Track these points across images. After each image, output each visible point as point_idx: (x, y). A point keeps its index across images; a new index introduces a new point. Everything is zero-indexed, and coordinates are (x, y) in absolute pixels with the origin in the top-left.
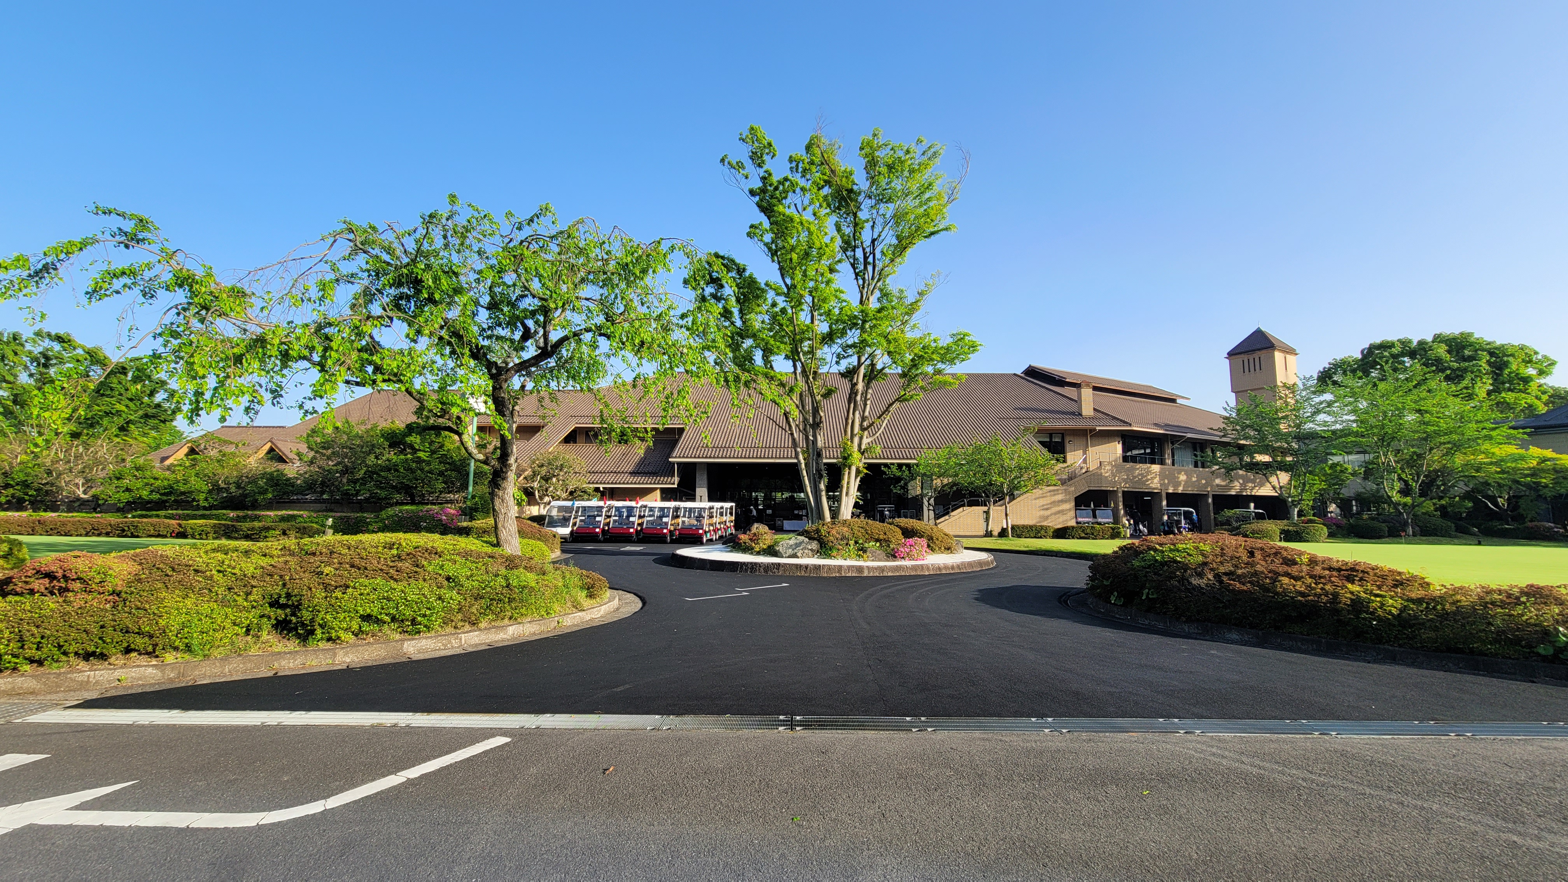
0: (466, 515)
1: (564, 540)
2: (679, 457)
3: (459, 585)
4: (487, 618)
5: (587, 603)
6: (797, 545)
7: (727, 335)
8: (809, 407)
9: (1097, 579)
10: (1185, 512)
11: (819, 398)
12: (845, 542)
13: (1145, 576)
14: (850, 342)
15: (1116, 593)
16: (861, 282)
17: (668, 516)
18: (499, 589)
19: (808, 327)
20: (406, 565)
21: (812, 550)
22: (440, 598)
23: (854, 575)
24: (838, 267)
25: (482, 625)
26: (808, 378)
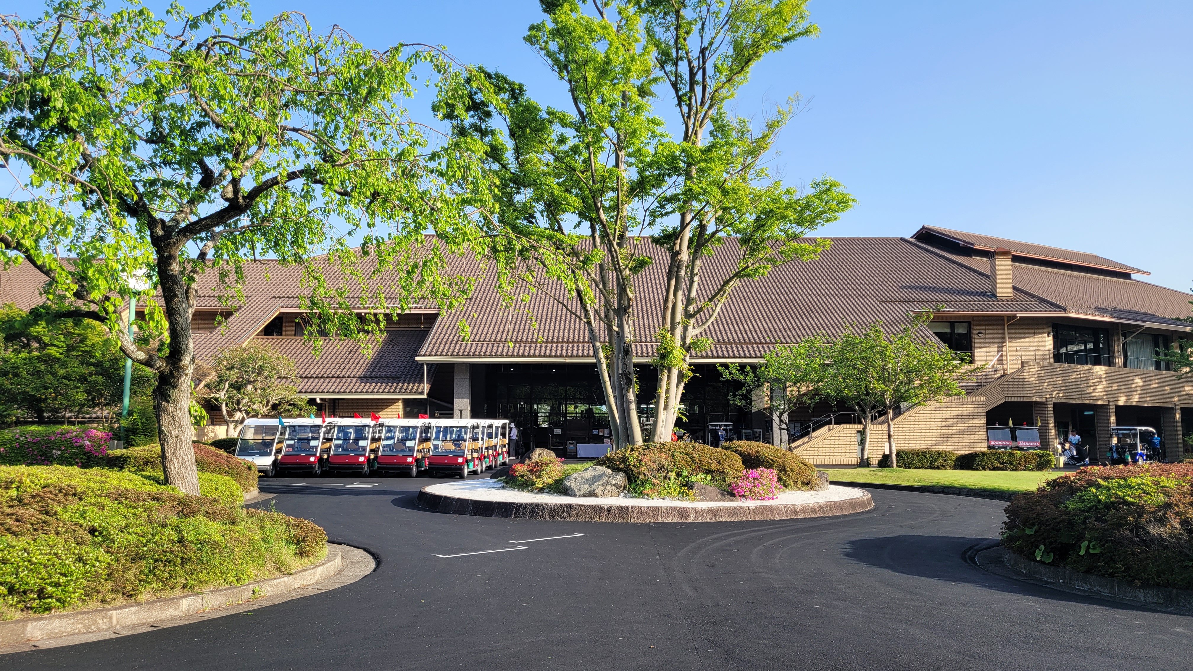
0: (119, 439)
1: (264, 474)
2: (430, 355)
3: (107, 539)
4: (149, 588)
5: (295, 563)
6: (596, 479)
7: (495, 184)
8: (612, 285)
9: (1016, 526)
10: (1142, 433)
11: (627, 272)
12: (663, 474)
13: (1084, 523)
14: (669, 194)
15: (1042, 547)
16: (685, 109)
17: (414, 439)
18: (167, 546)
19: (611, 173)
20: (30, 512)
21: (616, 485)
22: (80, 560)
23: (675, 520)
24: (653, 88)
25: (143, 597)
26: (611, 244)
